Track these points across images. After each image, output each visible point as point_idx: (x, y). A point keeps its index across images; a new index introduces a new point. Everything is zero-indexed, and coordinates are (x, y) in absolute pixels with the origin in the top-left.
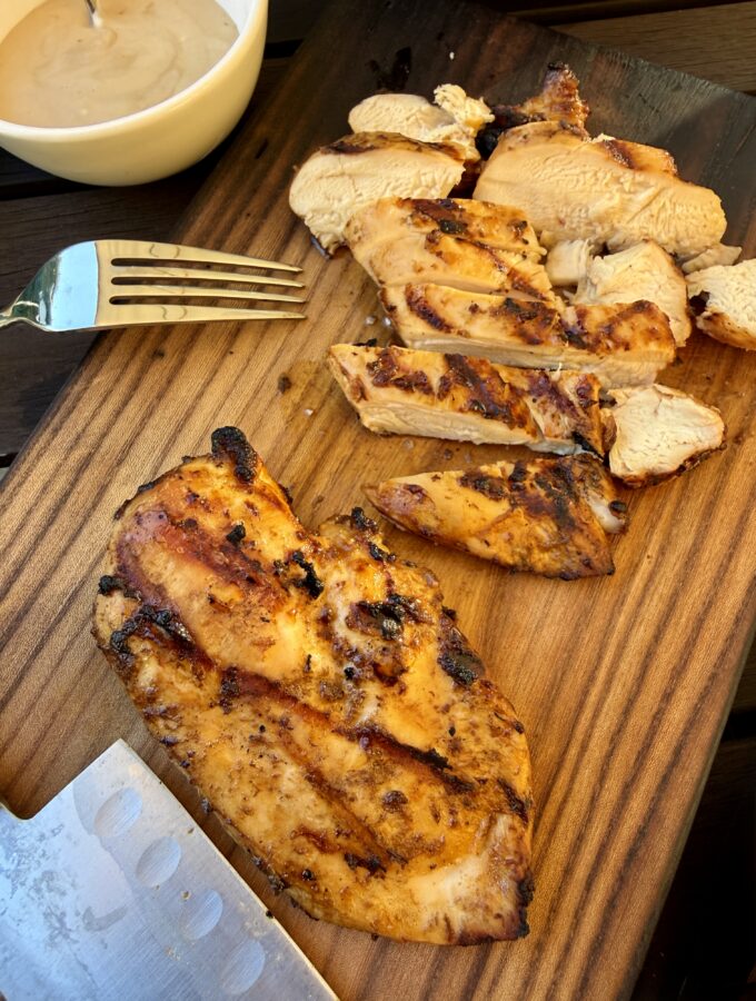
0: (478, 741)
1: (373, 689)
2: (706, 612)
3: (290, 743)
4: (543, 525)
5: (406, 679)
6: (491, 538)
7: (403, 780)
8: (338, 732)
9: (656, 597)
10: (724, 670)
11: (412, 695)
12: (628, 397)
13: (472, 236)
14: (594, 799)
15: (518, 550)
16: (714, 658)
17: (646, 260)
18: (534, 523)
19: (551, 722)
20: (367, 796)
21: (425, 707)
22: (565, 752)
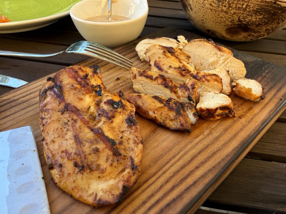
0: (128, 143)
1: (103, 119)
2: (217, 151)
3: (74, 126)
4: (172, 113)
5: (114, 120)
6: (156, 112)
7: (101, 146)
8: (89, 127)
9: (202, 144)
10: (218, 166)
11: (114, 124)
12: (206, 94)
13: (175, 55)
14: (161, 187)
15: (163, 118)
16: (216, 162)
17: (220, 69)
18: (169, 112)
19: (156, 164)
20: (89, 146)
21: (117, 130)
22: (157, 172)
